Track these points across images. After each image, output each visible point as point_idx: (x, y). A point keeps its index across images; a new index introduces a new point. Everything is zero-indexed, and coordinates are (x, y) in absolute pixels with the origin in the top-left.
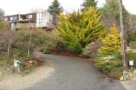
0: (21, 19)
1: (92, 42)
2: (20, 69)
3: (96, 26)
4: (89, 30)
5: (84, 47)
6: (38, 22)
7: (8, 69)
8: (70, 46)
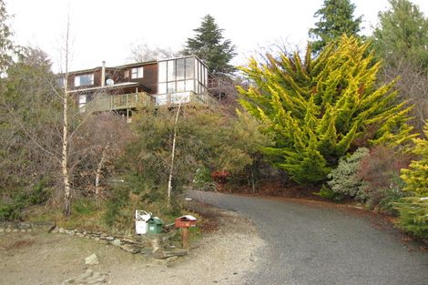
0: (111, 82)
1: (360, 149)
2: (161, 243)
3: (370, 97)
4: (351, 108)
5: (334, 165)
6: (162, 88)
7: (117, 242)
8: (286, 163)
